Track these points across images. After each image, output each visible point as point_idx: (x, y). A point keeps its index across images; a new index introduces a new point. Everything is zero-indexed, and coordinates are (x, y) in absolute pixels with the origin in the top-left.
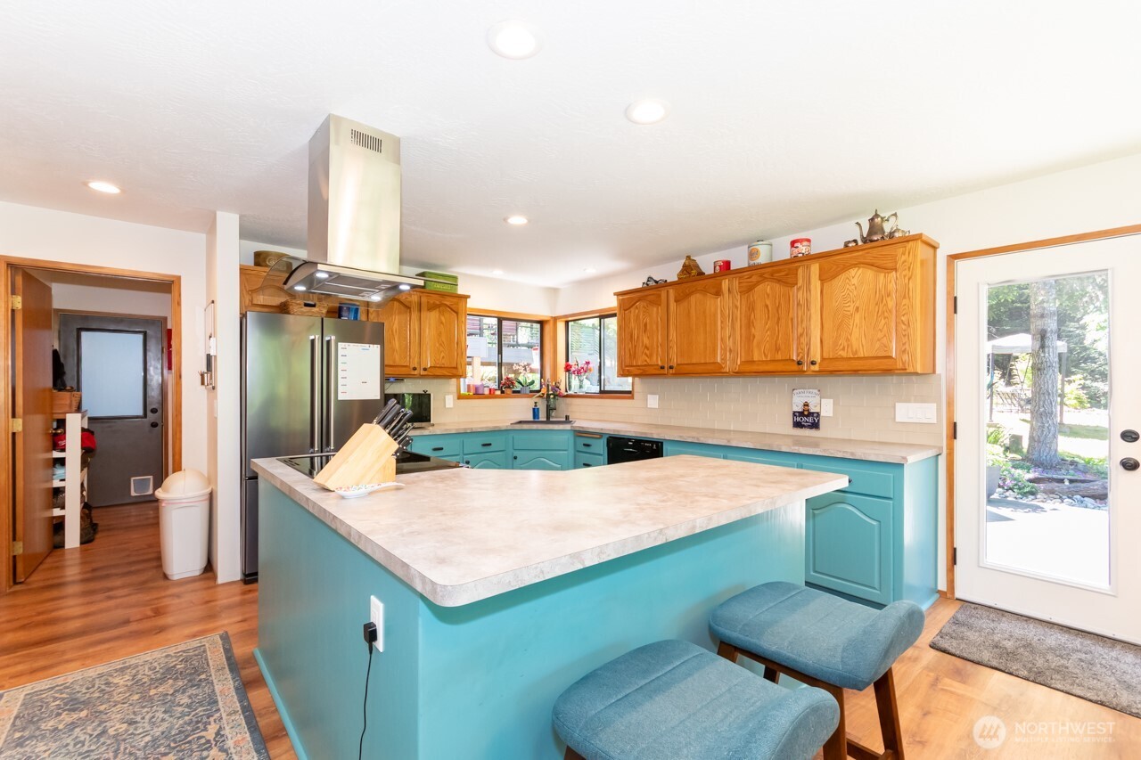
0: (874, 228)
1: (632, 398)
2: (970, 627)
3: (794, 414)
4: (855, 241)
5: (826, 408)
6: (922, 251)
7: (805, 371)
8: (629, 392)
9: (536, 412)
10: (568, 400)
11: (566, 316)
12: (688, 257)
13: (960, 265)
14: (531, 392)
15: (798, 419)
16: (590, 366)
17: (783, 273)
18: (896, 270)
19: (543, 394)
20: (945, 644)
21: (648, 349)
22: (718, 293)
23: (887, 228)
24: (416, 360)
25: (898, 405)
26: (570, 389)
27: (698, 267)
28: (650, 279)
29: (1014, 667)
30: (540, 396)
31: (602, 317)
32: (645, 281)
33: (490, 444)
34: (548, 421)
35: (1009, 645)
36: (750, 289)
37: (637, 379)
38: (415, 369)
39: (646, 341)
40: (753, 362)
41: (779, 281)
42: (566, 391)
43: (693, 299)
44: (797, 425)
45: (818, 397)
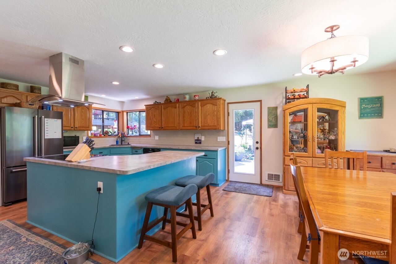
0: (212, 95)
1: (150, 137)
2: (231, 186)
3: (195, 140)
4: (208, 97)
5: (203, 138)
6: (222, 102)
7: (197, 129)
8: (149, 135)
9: (117, 142)
10: (128, 138)
11: (127, 111)
12: (167, 96)
13: (230, 105)
14: (115, 135)
16: (136, 127)
17: (192, 104)
18: (217, 105)
19: (119, 136)
20: (225, 189)
21: (155, 122)
22: (176, 108)
23: (215, 95)
24: (73, 124)
25: (218, 137)
26: (129, 134)
27: (170, 99)
28: (156, 102)
29: (237, 191)
30: (118, 137)
31: (140, 112)
32: (154, 102)
33: (102, 153)
34: (122, 145)
35: (237, 187)
36: (184, 107)
37: (151, 131)
38: (72, 128)
39: (155, 120)
40: (185, 126)
41: (191, 106)
42: (127, 135)
43: (169, 109)
44: (196, 143)
45: (201, 136)
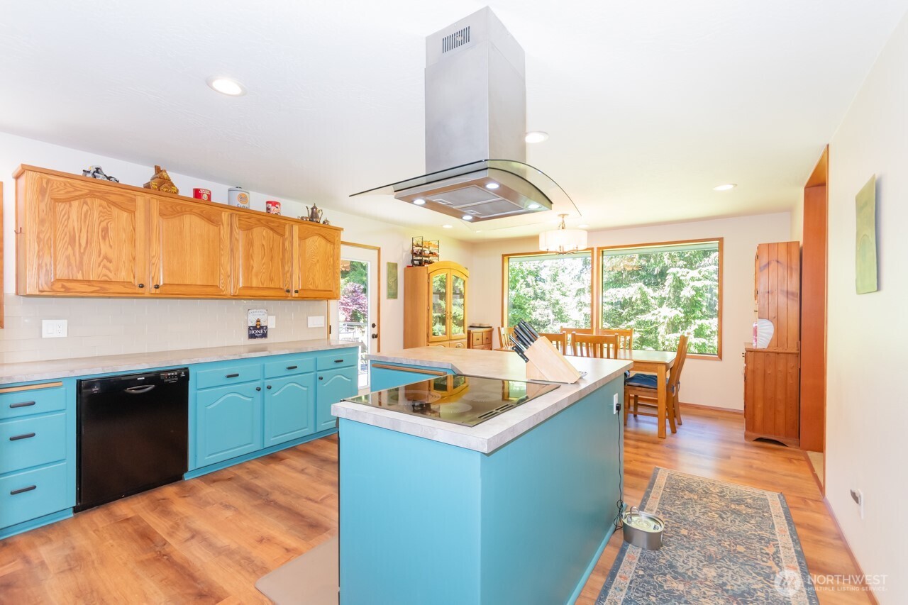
0: (315, 214)
3: (250, 328)
4: (305, 217)
5: (270, 322)
15: (253, 332)
17: (276, 225)
18: (334, 244)
21: (110, 261)
22: (218, 222)
25: (309, 318)
36: (249, 228)
39: (107, 251)
41: (272, 229)
44: (252, 336)
45: (266, 315)
